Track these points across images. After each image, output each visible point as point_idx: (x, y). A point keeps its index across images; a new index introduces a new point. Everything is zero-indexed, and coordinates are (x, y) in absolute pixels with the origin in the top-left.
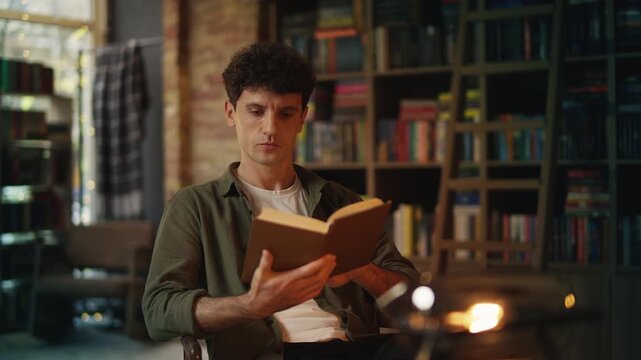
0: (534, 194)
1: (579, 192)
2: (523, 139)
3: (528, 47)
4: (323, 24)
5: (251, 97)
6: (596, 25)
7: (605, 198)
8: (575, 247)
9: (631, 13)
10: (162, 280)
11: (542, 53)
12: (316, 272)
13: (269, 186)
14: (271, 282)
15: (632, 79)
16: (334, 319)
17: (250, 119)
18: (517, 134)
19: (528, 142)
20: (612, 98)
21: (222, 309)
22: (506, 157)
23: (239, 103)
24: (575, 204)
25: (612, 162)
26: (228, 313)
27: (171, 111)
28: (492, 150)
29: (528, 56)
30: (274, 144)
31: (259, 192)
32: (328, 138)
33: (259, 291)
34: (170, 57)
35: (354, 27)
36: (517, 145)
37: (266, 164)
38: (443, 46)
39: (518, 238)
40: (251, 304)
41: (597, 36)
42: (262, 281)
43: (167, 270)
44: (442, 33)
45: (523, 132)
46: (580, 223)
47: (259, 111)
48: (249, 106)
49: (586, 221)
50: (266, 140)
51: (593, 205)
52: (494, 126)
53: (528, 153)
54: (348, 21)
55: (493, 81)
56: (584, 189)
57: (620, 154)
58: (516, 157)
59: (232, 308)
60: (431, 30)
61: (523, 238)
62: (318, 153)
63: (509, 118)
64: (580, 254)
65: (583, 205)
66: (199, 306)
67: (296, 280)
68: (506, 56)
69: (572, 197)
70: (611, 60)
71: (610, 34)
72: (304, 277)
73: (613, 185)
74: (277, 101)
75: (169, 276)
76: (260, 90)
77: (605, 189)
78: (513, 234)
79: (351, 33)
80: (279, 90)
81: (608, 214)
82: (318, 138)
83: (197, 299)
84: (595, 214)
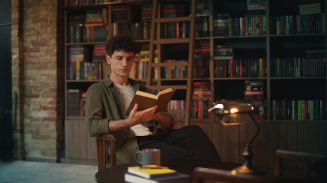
0: (185, 91)
1: (199, 91)
2: (175, 70)
3: (178, 33)
4: (87, 21)
5: (118, 53)
6: (206, 25)
7: (209, 93)
8: (197, 113)
9: (219, 21)
10: (93, 116)
11: (184, 36)
12: (151, 111)
13: (122, 85)
14: (137, 114)
15: (219, 47)
16: (147, 129)
17: (117, 61)
18: (173, 68)
19: (177, 71)
20: (212, 54)
21: (119, 124)
22: (168, 77)
23: (113, 56)
24: (197, 96)
25: (212, 79)
26: (121, 125)
27: (15, 57)
28: (163, 74)
29: (178, 37)
30: (127, 70)
31: (119, 86)
32: (91, 69)
33: (133, 117)
34: (15, 32)
35: (103, 22)
36: (173, 72)
37: (122, 77)
38: (142, 31)
39: (173, 109)
40: (130, 122)
41: (206, 30)
42: (134, 114)
43: (94, 112)
44: (142, 26)
45: (175, 67)
46: (199, 103)
47: (121, 58)
48: (117, 57)
49: (201, 102)
50: (123, 68)
51: (205, 96)
52: (163, 65)
53: (177, 76)
54: (100, 20)
55: (163, 46)
56: (200, 89)
57: (215, 76)
58: (173, 77)
59: (122, 123)
60: (137, 25)
61: (175, 109)
62: (86, 75)
63: (170, 61)
64: (199, 116)
65: (200, 96)
66: (110, 123)
67: (145, 113)
68: (169, 37)
69: (195, 93)
70: (212, 39)
71: (211, 29)
72: (148, 112)
73: (212, 88)
74: (127, 55)
75: (95, 114)
76: (121, 51)
77: (209, 89)
78: (172, 108)
79: (101, 24)
80: (127, 51)
81: (210, 99)
82: (86, 69)
83: (109, 121)
84: (205, 99)
